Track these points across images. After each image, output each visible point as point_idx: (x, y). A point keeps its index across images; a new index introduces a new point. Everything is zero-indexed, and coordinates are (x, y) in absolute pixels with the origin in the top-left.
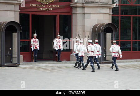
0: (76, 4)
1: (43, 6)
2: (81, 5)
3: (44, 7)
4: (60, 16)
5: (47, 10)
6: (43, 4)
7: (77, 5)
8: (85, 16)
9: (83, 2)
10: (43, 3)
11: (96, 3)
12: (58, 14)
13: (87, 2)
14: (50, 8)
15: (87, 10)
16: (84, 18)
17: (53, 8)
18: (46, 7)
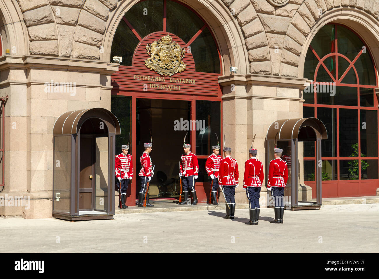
0: (233, 76)
1: (162, 79)
2: (244, 79)
3: (163, 83)
4: (197, 102)
5: (170, 88)
6: (161, 76)
7: (236, 78)
8: (251, 104)
9: (248, 73)
10: (162, 74)
11: (274, 75)
12: (193, 99)
13: (256, 73)
14: (177, 84)
15: (256, 90)
16: (250, 109)
17: (182, 85)
18: (167, 83)
